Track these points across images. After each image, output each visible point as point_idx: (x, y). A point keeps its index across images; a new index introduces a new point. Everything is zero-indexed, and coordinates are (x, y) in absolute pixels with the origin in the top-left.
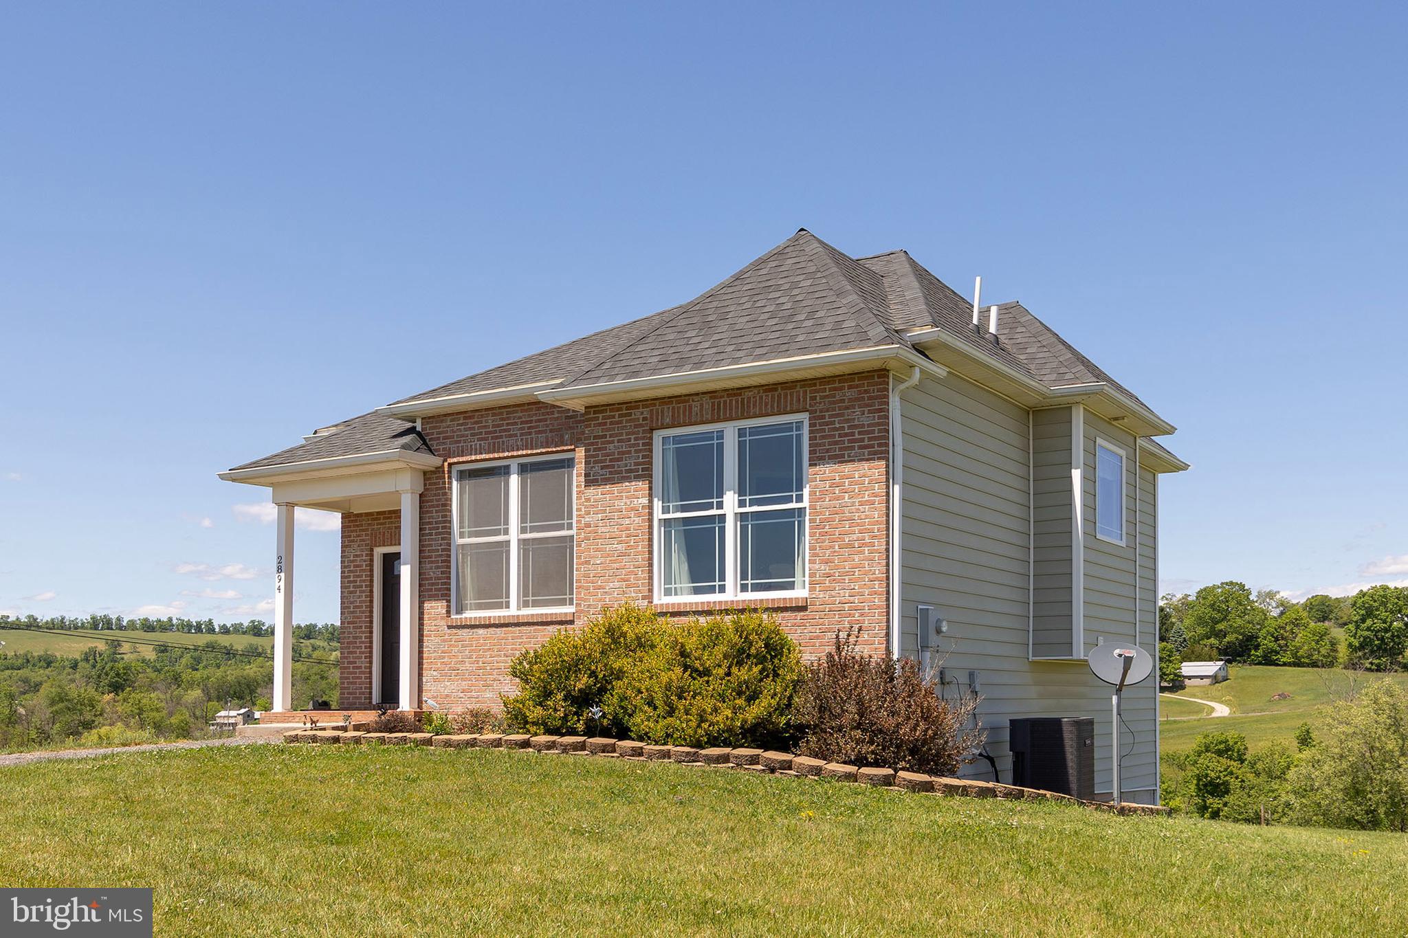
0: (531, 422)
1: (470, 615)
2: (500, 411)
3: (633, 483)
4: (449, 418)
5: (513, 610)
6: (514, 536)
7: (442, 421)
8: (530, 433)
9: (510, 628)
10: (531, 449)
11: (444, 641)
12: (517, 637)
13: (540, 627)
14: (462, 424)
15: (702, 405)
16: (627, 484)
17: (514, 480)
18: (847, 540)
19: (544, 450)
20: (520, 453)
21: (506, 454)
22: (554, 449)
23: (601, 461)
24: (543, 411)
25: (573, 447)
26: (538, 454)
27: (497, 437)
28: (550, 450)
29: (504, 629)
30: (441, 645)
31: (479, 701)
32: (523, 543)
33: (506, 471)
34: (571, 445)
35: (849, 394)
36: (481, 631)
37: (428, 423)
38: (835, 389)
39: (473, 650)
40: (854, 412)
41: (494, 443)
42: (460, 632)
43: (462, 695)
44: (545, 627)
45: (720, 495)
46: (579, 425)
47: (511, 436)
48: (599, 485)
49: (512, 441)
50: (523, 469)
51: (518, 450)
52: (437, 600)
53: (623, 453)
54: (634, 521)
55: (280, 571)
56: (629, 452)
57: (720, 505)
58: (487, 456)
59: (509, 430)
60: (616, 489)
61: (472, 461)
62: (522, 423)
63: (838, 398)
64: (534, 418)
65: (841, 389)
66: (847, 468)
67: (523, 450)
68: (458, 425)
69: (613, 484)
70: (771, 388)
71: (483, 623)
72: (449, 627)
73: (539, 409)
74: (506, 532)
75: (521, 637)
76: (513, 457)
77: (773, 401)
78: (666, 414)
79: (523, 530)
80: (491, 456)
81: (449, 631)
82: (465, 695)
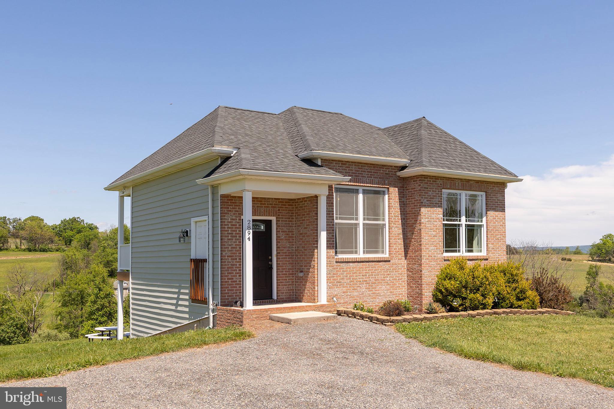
0: (371, 172)
1: (340, 256)
2: (358, 164)
3: (438, 209)
4: (335, 162)
5: (361, 255)
6: (361, 221)
7: (331, 163)
8: (371, 177)
9: (364, 263)
10: (372, 184)
11: (334, 269)
12: (367, 267)
13: (377, 263)
14: (341, 167)
15: (459, 183)
16: (436, 208)
17: (361, 196)
18: (497, 237)
19: (378, 186)
20: (368, 185)
21: (362, 184)
22: (381, 186)
23: (427, 198)
24: (376, 168)
25: (389, 187)
26: (375, 187)
27: (357, 176)
28: (380, 186)
29: (362, 263)
30: (333, 271)
31: (351, 297)
32: (364, 224)
33: (357, 192)
34: (388, 186)
35: (497, 189)
36: (351, 264)
37: (324, 162)
38: (493, 186)
39: (348, 273)
40: (498, 195)
41: (357, 179)
42: (342, 264)
43: (343, 294)
44: (378, 263)
45: (460, 217)
46: (391, 178)
47: (363, 177)
48: (426, 208)
49: (364, 179)
50: (365, 192)
51: (367, 184)
52: (330, 249)
53: (434, 196)
54: (438, 223)
55: (249, 228)
56: (436, 196)
57: (460, 221)
58: (353, 184)
59: (362, 174)
60: (432, 209)
61: (346, 185)
62: (368, 172)
63: (494, 189)
64: (373, 171)
65: (495, 187)
66: (497, 213)
67: (369, 184)
68: (339, 166)
69: (431, 208)
70: (477, 182)
71: (353, 261)
72: (336, 262)
73: (374, 167)
74: (357, 219)
75: (369, 267)
76: (361, 186)
77: (478, 186)
78: (448, 184)
79: (364, 219)
80: (355, 184)
81: (336, 264)
82: (345, 294)
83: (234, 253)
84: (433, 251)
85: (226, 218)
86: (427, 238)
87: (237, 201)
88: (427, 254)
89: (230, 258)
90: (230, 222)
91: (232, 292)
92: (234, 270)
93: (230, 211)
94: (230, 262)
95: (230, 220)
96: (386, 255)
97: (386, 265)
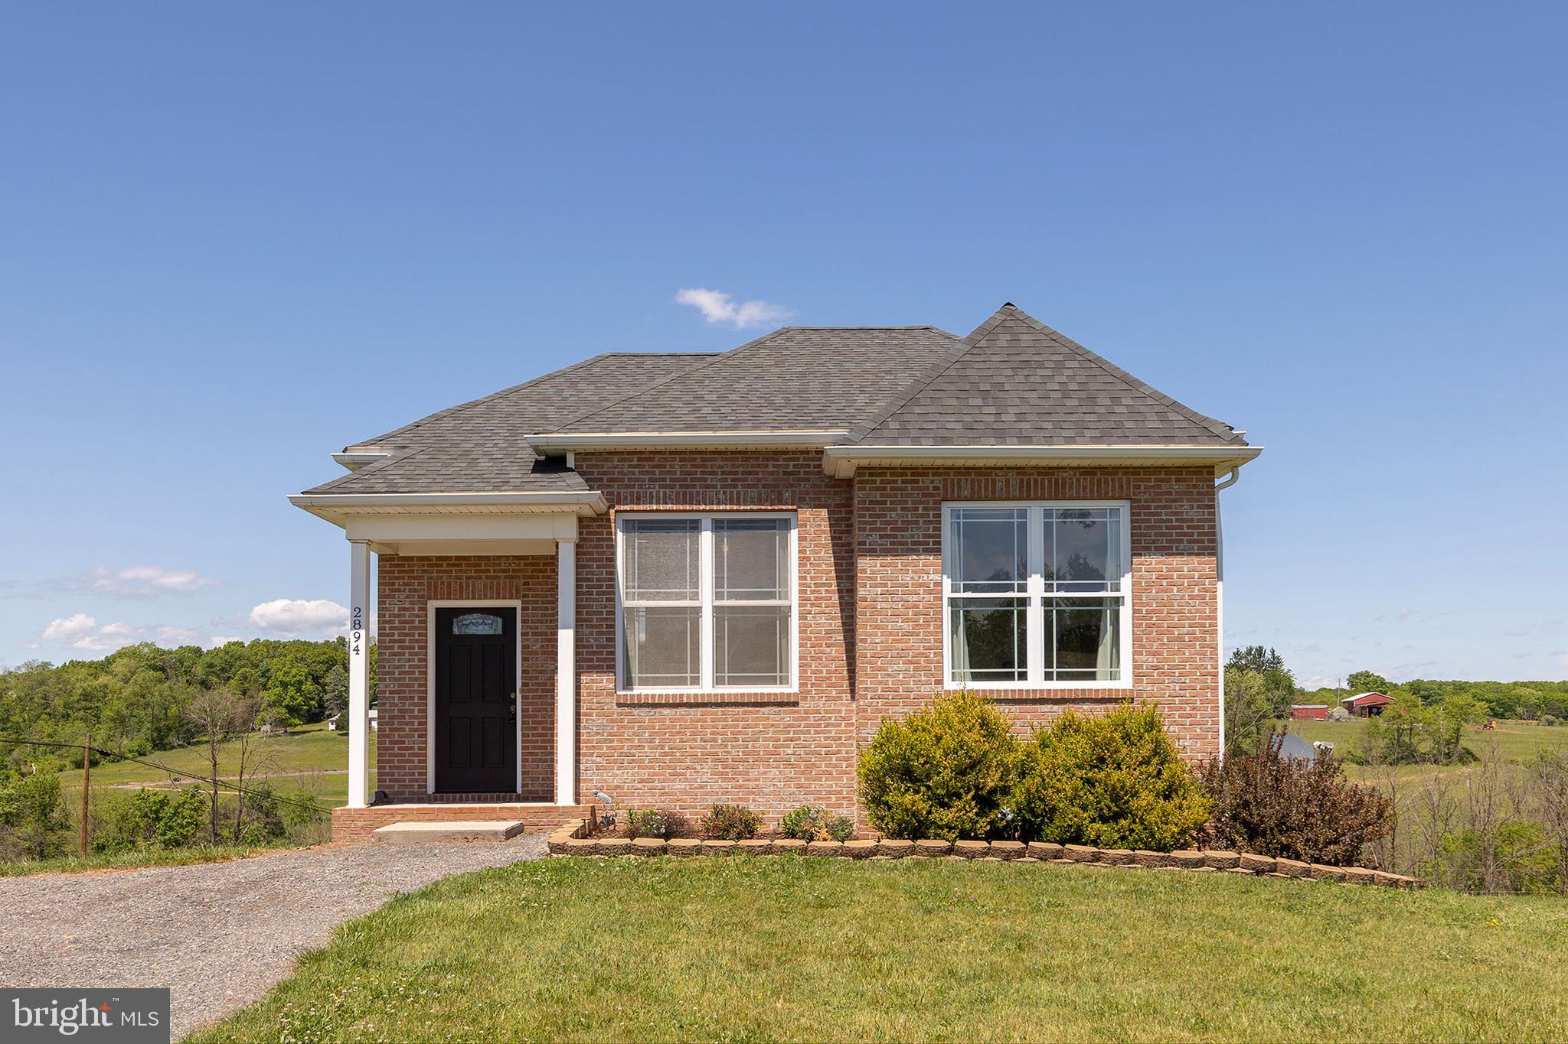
0: (736, 473)
1: (639, 690)
2: (691, 456)
3: (923, 557)
4: (616, 458)
5: (706, 686)
6: (706, 600)
7: (606, 460)
8: (735, 486)
9: (709, 709)
10: (737, 505)
11: (613, 721)
12: (719, 720)
13: (751, 709)
14: (636, 466)
15: (1007, 481)
16: (914, 557)
17: (707, 538)
18: (1176, 633)
19: (755, 507)
20: (721, 507)
21: (702, 507)
22: (769, 508)
23: (879, 530)
24: (752, 462)
25: (795, 507)
26: (747, 511)
27: (687, 487)
28: (763, 507)
29: (701, 709)
30: (609, 726)
31: (665, 792)
32: (717, 610)
33: (695, 527)
34: (793, 504)
35: (1177, 487)
36: (666, 711)
37: (584, 460)
38: (1162, 481)
39: (655, 733)
40: (1182, 506)
41: (685, 493)
42: (636, 711)
43: (639, 786)
44: (758, 709)
45: (1023, 576)
46: (802, 484)
47: (707, 487)
48: (877, 556)
49: (711, 492)
50: (718, 526)
51: (719, 504)
52: (601, 672)
53: (909, 523)
54: (924, 598)
55: (357, 626)
56: (917, 523)
57: (1023, 588)
58: (675, 507)
59: (705, 480)
60: (899, 561)
61: (651, 511)
62: (723, 473)
63: (1164, 489)
64: (741, 469)
65: (1168, 481)
66: (1175, 561)
67: (726, 504)
68: (630, 466)
69: (895, 556)
70: (1089, 471)
71: (671, 702)
72: (619, 705)
73: (747, 459)
74: (695, 596)
75: (725, 720)
76: (705, 512)
77: (1092, 486)
78: (963, 485)
79: (719, 596)
80: (681, 507)
81: (620, 710)
82: (644, 786)
83: (407, 686)
84: (901, 676)
85: (387, 606)
86: (878, 641)
87: (416, 568)
88: (880, 683)
89: (397, 696)
90: (398, 616)
91: (402, 772)
92: (407, 724)
93: (398, 590)
94: (397, 705)
95: (396, 612)
96: (793, 688)
97: (786, 716)
